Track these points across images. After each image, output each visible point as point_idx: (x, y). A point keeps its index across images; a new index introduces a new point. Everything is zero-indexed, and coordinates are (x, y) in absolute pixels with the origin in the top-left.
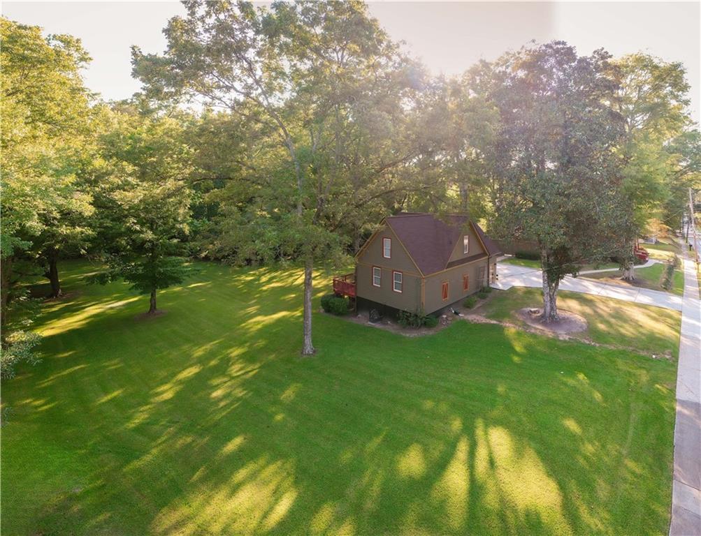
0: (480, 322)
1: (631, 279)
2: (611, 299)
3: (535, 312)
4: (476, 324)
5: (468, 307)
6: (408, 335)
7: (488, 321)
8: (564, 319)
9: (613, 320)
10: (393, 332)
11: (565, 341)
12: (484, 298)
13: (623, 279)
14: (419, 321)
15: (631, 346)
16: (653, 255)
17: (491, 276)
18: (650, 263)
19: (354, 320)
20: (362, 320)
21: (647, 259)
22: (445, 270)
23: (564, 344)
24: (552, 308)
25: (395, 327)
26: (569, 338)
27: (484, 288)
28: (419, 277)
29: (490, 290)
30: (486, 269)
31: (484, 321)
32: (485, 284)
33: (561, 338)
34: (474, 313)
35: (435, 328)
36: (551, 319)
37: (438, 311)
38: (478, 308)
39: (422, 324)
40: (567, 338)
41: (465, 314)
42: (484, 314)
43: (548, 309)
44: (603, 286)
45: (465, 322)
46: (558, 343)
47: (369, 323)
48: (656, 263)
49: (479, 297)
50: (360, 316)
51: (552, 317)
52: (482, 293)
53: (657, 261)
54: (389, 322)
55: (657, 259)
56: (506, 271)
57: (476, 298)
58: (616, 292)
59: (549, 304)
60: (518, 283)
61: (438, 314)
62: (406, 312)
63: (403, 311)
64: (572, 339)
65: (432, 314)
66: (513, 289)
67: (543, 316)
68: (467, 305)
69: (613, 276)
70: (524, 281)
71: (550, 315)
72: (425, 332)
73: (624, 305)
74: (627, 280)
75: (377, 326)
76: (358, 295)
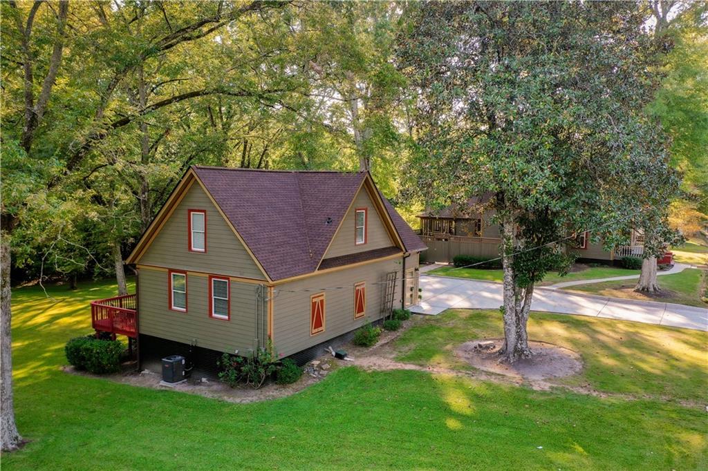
0: (384, 368)
1: (652, 289)
2: (621, 321)
3: (487, 347)
4: (375, 373)
5: (364, 345)
6: (238, 400)
7: (400, 366)
8: (540, 355)
9: (625, 351)
10: (210, 396)
11: (543, 393)
12: (393, 328)
13: (637, 291)
14: (262, 371)
15: (665, 394)
16: (679, 258)
17: (408, 294)
18: (677, 269)
19: (132, 381)
20: (150, 379)
21: (672, 263)
22: (317, 272)
23: (542, 398)
24: (519, 337)
25: (216, 387)
26: (552, 388)
27: (394, 313)
28: (262, 284)
29: (404, 315)
30: (399, 275)
31: (391, 367)
32: (397, 305)
33: (536, 388)
34: (374, 353)
35: (294, 386)
36: (518, 356)
37: (302, 352)
38: (382, 346)
39: (267, 377)
40: (547, 386)
41: (357, 357)
42: (393, 356)
43: (512, 337)
44: (606, 302)
45: (354, 371)
46: (530, 397)
47: (163, 383)
48: (687, 269)
49: (385, 327)
50: (146, 371)
51: (519, 352)
52: (390, 321)
53: (689, 267)
54: (204, 380)
55: (686, 263)
56: (437, 286)
57: (378, 329)
58: (627, 309)
59: (513, 329)
60: (458, 302)
61: (302, 358)
62: (236, 356)
63: (231, 355)
64: (556, 389)
65: (289, 357)
66: (450, 313)
67: (501, 353)
68: (362, 341)
69: (621, 287)
70: (469, 298)
71: (516, 350)
72: (274, 393)
73: (643, 328)
74: (644, 291)
75: (180, 387)
76: (142, 332)
